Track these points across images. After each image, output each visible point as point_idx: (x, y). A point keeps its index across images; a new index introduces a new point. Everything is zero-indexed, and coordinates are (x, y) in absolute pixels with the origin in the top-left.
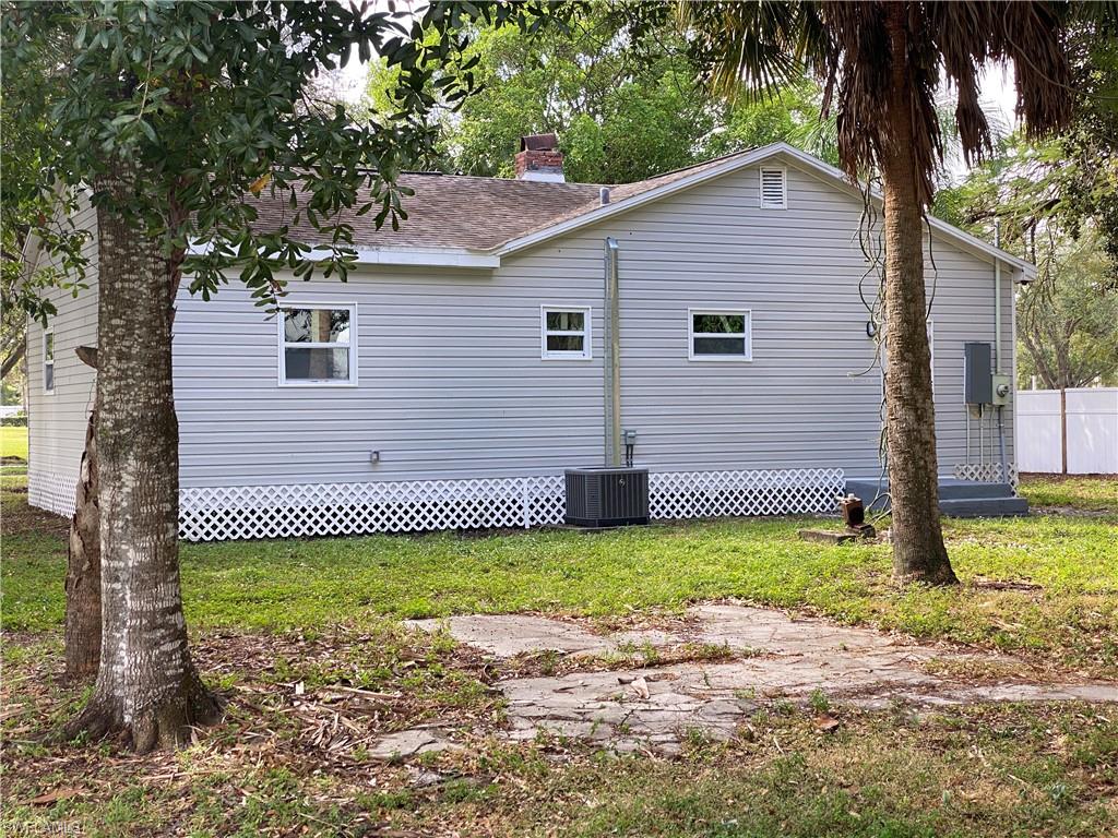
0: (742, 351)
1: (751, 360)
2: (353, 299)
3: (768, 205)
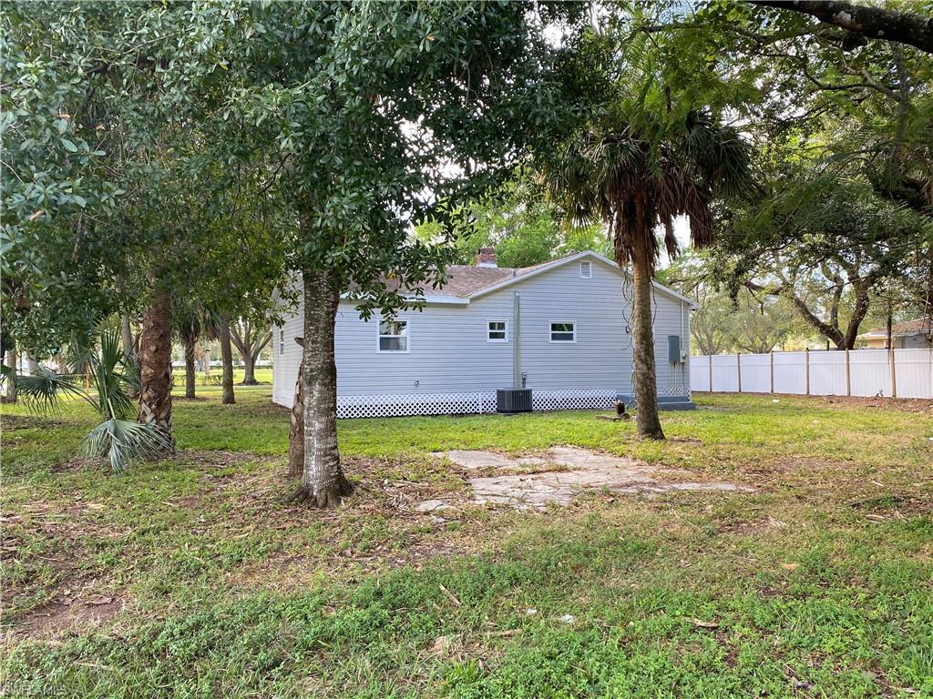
0: (572, 339)
1: (576, 343)
2: (411, 317)
3: (584, 277)
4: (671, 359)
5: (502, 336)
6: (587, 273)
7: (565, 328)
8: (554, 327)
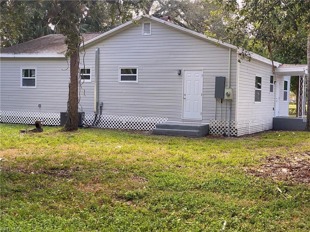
0: (135, 80)
1: (138, 82)
2: (35, 66)
3: (146, 34)
4: (216, 96)
5: (88, 77)
6: (148, 31)
7: (132, 72)
8: (123, 71)
